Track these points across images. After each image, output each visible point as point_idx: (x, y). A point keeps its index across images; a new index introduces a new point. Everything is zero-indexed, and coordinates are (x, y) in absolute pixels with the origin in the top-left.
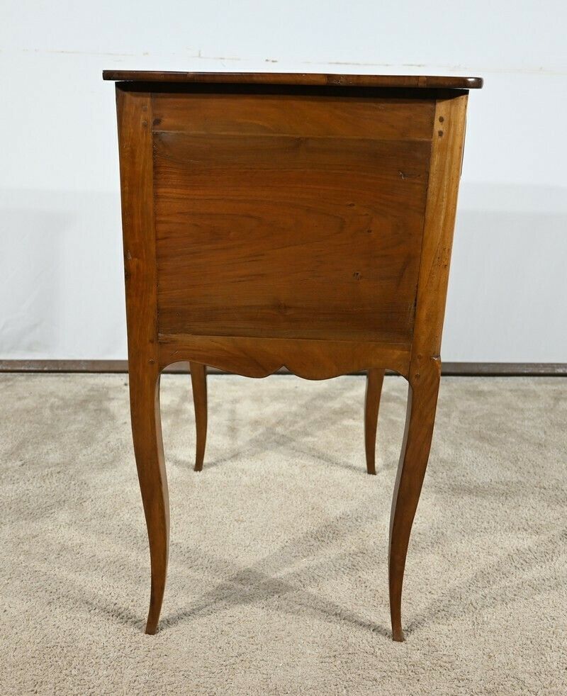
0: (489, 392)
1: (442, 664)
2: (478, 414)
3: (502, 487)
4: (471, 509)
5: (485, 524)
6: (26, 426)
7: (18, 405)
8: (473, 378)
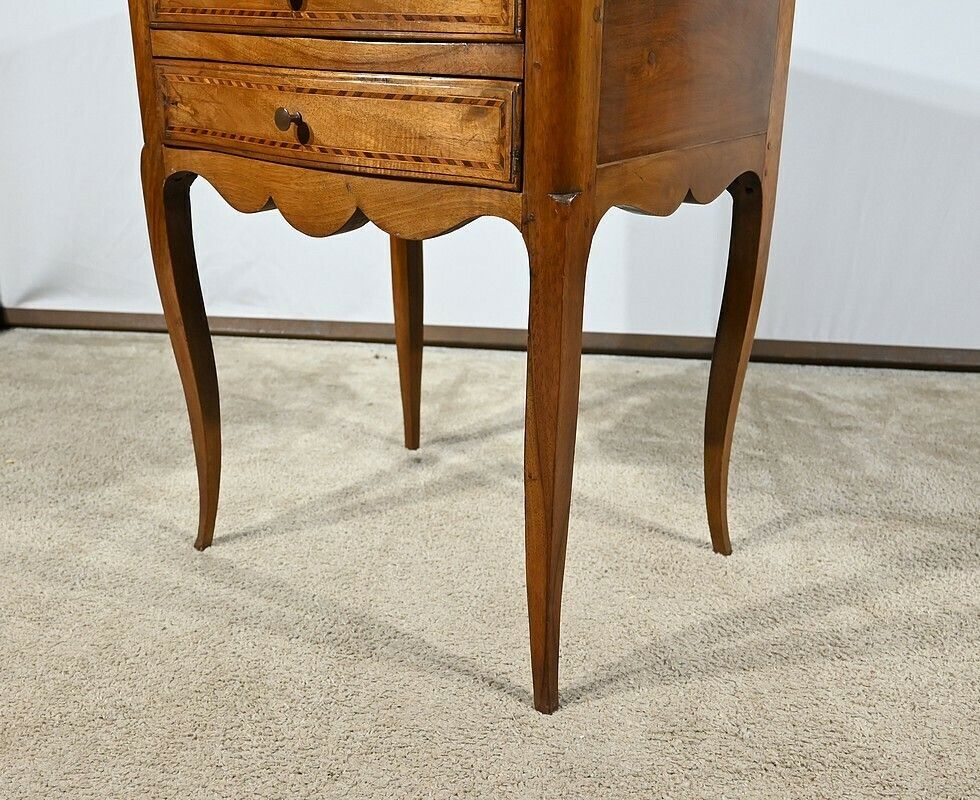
0: (954, 392)
1: (855, 760)
2: (933, 421)
4: (915, 548)
8: (928, 373)
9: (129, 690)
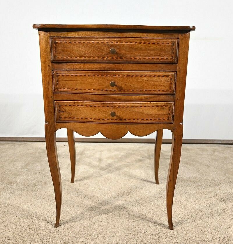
0: (190, 149)
1: (169, 237)
3: (193, 179)
5: (187, 191)
6: (30, 158)
7: (28, 151)
9: (8, 233)
